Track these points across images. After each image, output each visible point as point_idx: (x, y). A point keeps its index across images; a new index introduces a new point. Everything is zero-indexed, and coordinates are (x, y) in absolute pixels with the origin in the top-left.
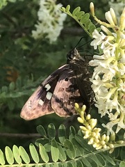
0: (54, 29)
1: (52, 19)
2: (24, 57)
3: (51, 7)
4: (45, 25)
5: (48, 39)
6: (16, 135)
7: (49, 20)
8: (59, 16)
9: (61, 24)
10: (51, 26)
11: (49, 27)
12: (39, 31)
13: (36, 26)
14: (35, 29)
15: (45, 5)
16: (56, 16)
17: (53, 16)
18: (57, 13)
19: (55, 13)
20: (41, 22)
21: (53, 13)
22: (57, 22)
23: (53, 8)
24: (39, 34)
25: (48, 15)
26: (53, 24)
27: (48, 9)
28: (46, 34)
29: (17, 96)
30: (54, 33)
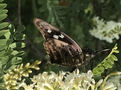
0: (100, 33)
1: (108, 32)
2: (79, 11)
3: (117, 31)
4: (103, 26)
5: (92, 29)
6: (19, 6)
7: (107, 29)
8: (110, 37)
9: (104, 39)
10: (102, 31)
11: (101, 29)
12: (98, 22)
13: (102, 20)
14: (100, 19)
15: (118, 26)
16: (110, 35)
17: (110, 33)
18: (112, 36)
19: (112, 34)
20: (105, 23)
21: (112, 32)
22: (105, 35)
23: (115, 33)
24: (96, 22)
25: (111, 29)
26: (104, 32)
27: (115, 28)
28: (96, 27)
29: (48, 6)
30: (97, 33)
